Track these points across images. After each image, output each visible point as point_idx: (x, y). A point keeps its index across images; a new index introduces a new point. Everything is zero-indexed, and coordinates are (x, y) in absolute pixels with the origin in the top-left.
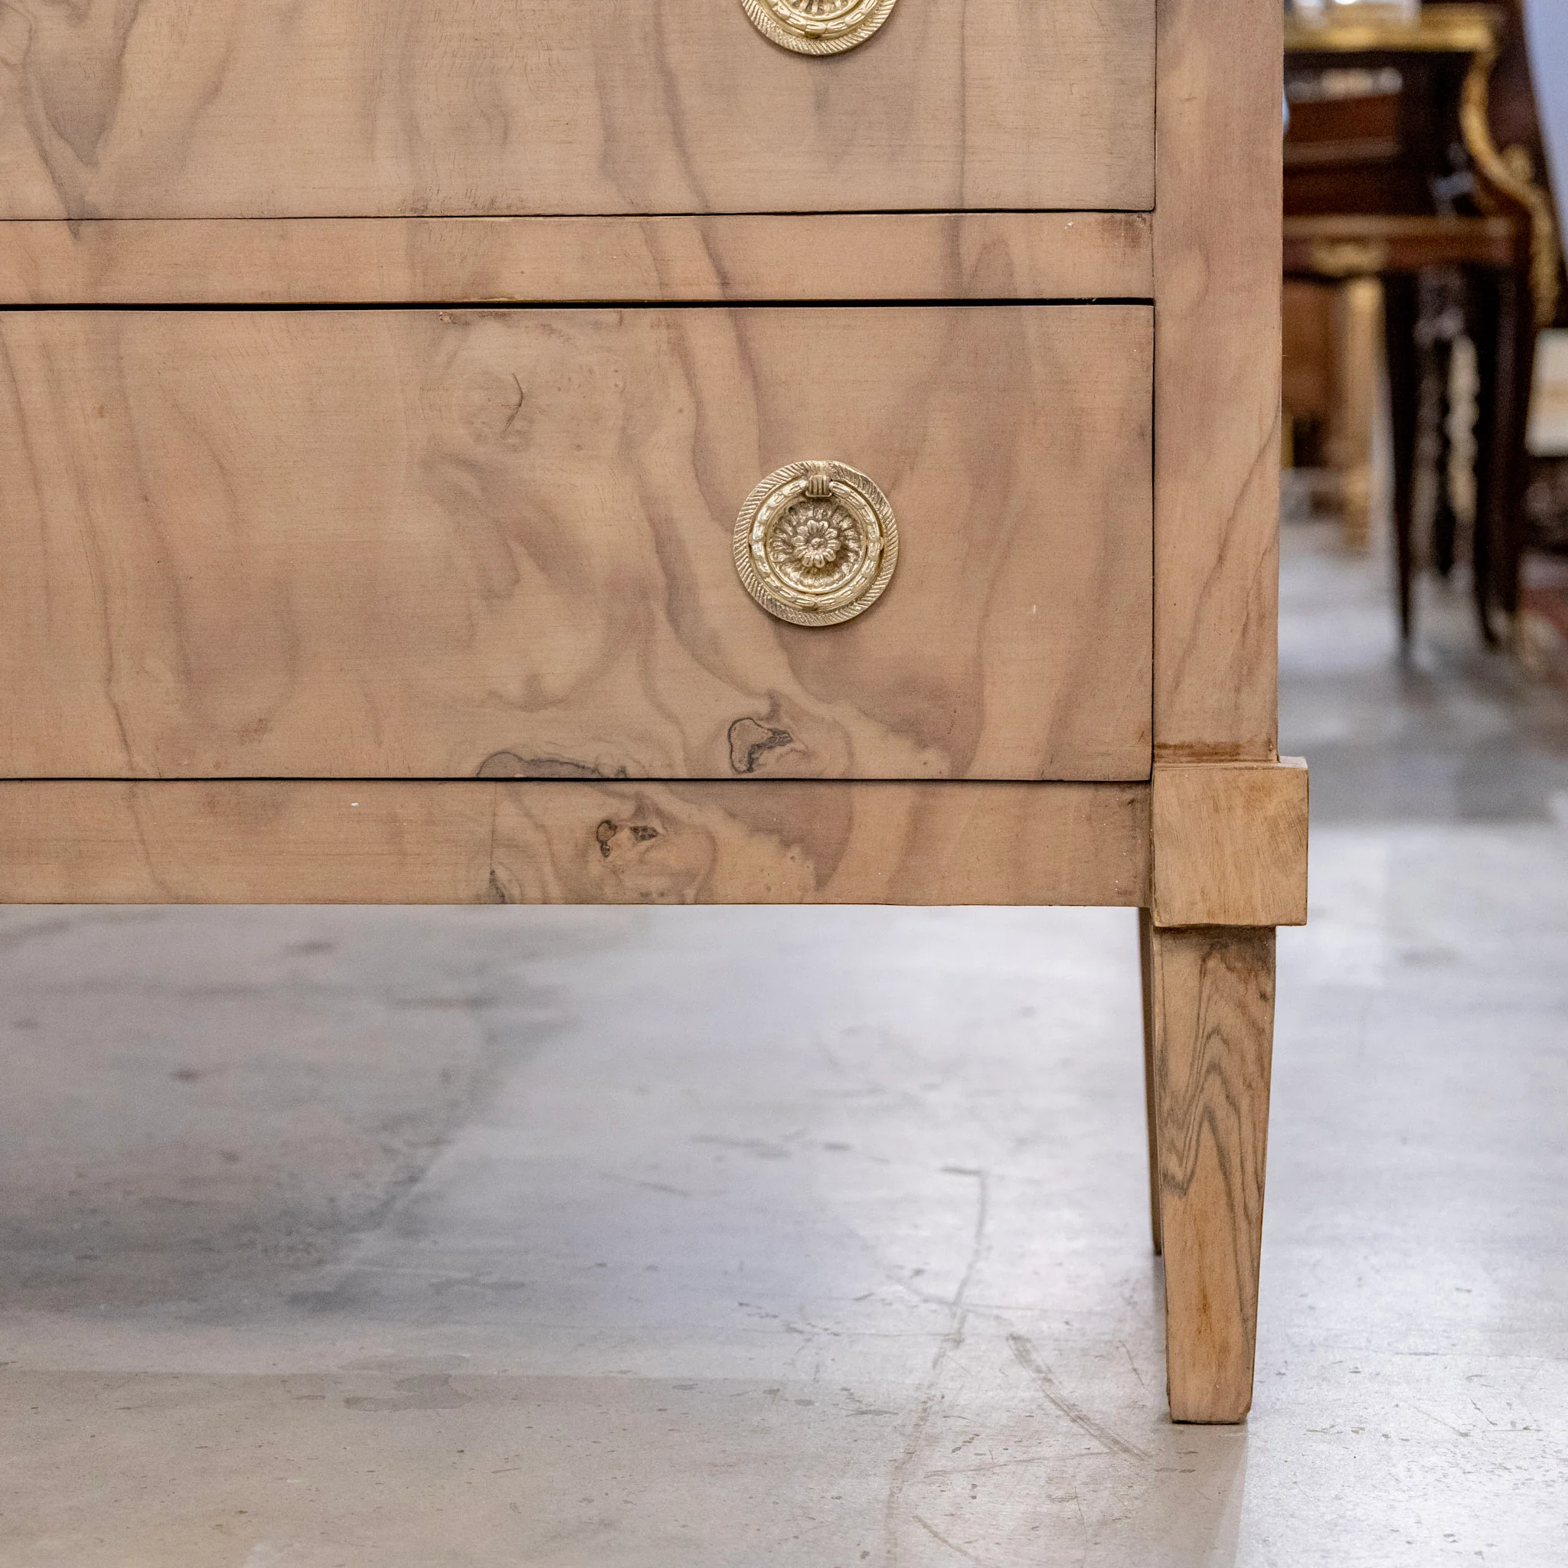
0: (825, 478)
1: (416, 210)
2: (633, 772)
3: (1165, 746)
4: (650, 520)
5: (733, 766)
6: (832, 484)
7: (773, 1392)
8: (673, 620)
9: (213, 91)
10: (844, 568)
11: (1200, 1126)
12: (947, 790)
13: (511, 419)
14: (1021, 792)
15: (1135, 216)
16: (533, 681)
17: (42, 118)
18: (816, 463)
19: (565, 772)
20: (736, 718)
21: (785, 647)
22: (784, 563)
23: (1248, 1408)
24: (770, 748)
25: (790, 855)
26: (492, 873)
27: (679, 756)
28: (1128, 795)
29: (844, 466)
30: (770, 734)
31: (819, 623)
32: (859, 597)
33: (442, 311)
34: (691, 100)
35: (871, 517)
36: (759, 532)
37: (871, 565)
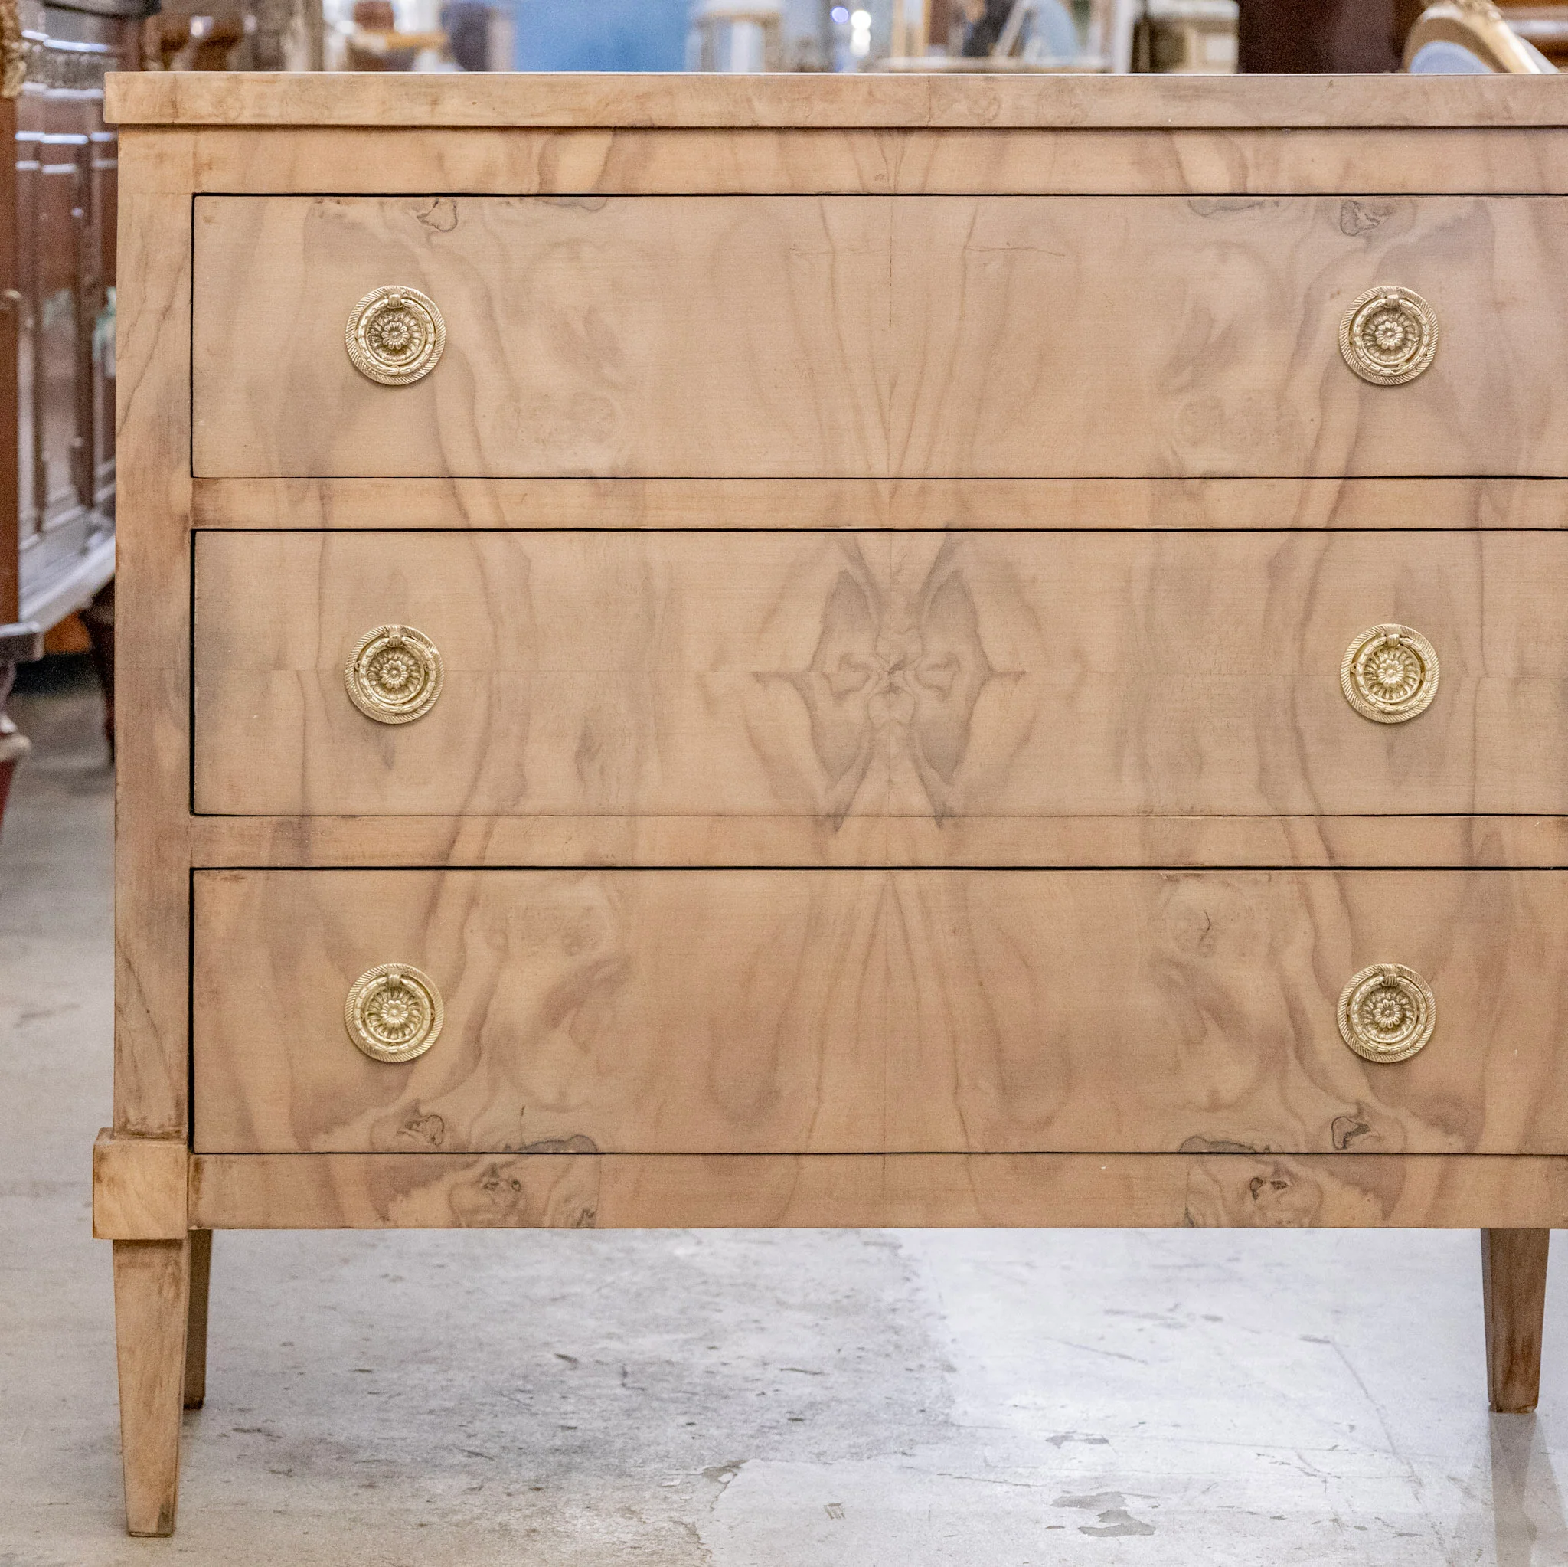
0: (1395, 976)
1: (1146, 812)
2: (1273, 1149)
4: (1287, 999)
5: (1334, 1145)
6: (1398, 979)
7: (1335, 1520)
8: (1300, 1059)
10: (1404, 1028)
12: (1462, 1160)
13: (1203, 938)
14: (1506, 1161)
16: (1214, 1094)
17: (920, 754)
18: (1387, 966)
19: (1232, 1149)
20: (1338, 1116)
21: (1368, 1076)
22: (1367, 1024)
24: (1357, 1135)
25: (1367, 1198)
26: (1187, 1209)
27: (1302, 1139)
29: (1403, 966)
30: (1357, 1126)
31: (1388, 1061)
32: (1414, 1045)
33: (1161, 872)
34: (1312, 749)
35: (1420, 998)
36: (1355, 1007)
37: (1420, 1027)
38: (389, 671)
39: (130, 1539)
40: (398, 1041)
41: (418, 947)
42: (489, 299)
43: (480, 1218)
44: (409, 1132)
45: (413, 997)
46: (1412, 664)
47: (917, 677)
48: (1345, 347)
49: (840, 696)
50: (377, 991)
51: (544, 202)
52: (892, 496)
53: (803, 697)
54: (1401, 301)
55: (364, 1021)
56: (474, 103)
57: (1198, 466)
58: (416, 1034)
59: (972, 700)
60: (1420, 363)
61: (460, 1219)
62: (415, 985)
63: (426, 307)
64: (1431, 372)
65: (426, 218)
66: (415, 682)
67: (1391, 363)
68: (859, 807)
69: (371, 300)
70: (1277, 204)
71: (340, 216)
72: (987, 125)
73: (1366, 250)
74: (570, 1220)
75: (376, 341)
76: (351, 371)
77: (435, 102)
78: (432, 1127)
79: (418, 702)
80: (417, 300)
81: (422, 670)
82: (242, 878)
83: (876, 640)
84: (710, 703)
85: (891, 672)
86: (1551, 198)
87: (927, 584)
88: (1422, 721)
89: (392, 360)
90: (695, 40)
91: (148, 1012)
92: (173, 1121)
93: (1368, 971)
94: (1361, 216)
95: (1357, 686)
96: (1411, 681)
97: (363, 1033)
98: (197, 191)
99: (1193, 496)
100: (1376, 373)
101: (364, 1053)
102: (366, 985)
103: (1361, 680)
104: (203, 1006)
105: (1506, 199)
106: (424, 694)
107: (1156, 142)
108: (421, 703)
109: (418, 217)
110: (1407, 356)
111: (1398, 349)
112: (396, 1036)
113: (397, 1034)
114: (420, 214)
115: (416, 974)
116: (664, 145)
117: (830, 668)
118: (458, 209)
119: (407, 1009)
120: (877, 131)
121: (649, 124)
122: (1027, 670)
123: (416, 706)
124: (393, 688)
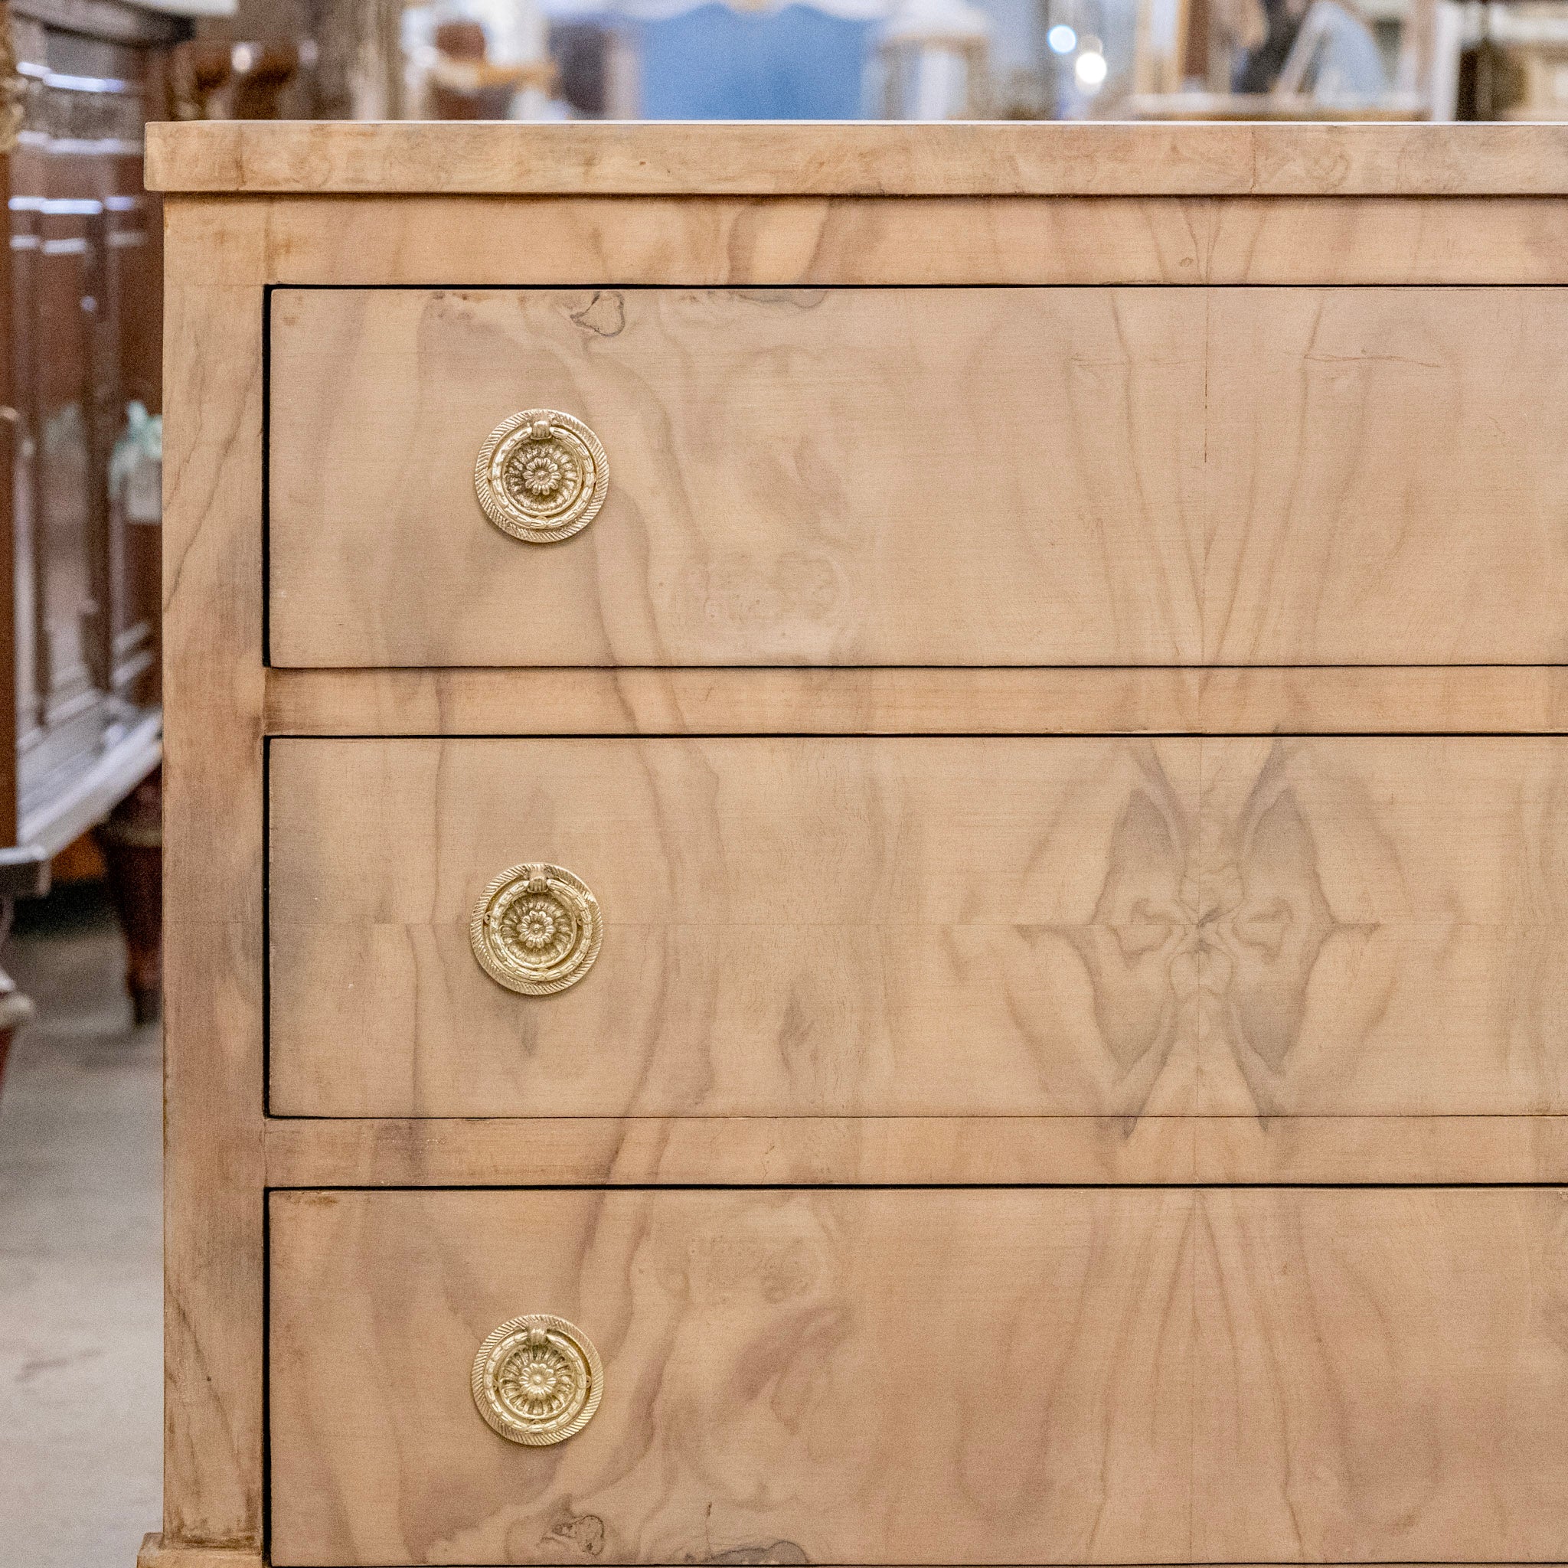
1: (1541, 1110)
9: (1378, 1016)
17: (1240, 1037)
33: (1561, 1191)
38: (529, 925)
40: (543, 1417)
41: (568, 1293)
42: (666, 425)
44: (560, 1538)
45: (563, 1359)
47: (1235, 931)
49: (1132, 957)
50: (515, 1351)
51: (740, 296)
52: (1203, 689)
53: (1084, 958)
55: (497, 1391)
56: (645, 163)
58: (567, 1408)
59: (1309, 962)
62: (565, 1343)
63: (583, 438)
65: (581, 319)
66: (565, 939)
68: (1158, 1105)
69: (509, 428)
71: (466, 316)
72: (1331, 192)
75: (516, 484)
76: (481, 523)
77: (589, 163)
78: (587, 1531)
79: (567, 967)
80: (571, 428)
81: (574, 923)
82: (334, 1202)
83: (1181, 882)
84: (959, 966)
85: (1201, 925)
87: (1249, 808)
89: (537, 510)
90: (874, 74)
91: (209, 1379)
92: (243, 1525)
97: (498, 1408)
98: (272, 282)
101: (497, 1434)
102: (500, 1344)
104: (281, 1370)
106: (576, 955)
108: (572, 968)
109: (572, 316)
112: (540, 1411)
114: (574, 313)
115: (567, 1328)
116: (897, 220)
117: (1119, 919)
118: (627, 306)
119: (555, 1374)
120: (1184, 200)
121: (877, 191)
122: (1382, 921)
123: (566, 972)
124: (535, 947)
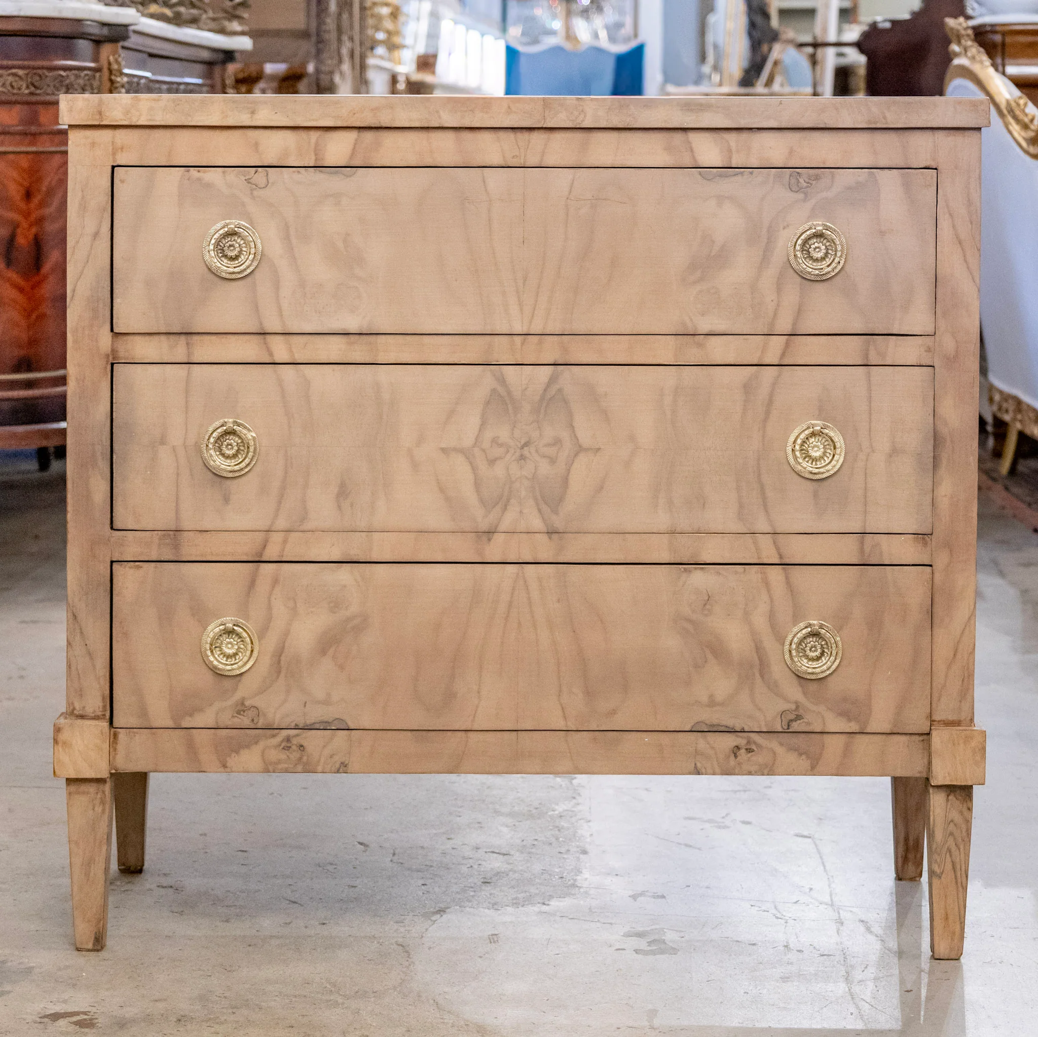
0: (818, 628)
1: (672, 531)
2: (746, 729)
3: (934, 721)
4: (754, 641)
5: (782, 727)
6: (820, 630)
7: (786, 946)
8: (762, 676)
9: (601, 489)
10: (823, 658)
11: (946, 854)
12: (858, 736)
13: (705, 605)
14: (884, 736)
15: (926, 536)
16: (711, 696)
17: (539, 498)
18: (814, 622)
19: (722, 729)
20: (784, 710)
21: (801, 686)
22: (801, 657)
23: (962, 954)
24: (795, 721)
25: (801, 758)
26: (695, 764)
27: (763, 723)
28: (921, 738)
29: (823, 623)
30: (796, 716)
31: (813, 678)
32: (828, 669)
33: (681, 566)
34: (770, 494)
35: (833, 641)
36: (794, 646)
37: (832, 658)
38: (226, 446)
39: (77, 953)
40: (232, 663)
41: (243, 609)
42: (287, 227)
43: (280, 766)
44: (240, 717)
45: (241, 637)
46: (828, 445)
47: (537, 451)
48: (792, 257)
49: (492, 462)
50: (220, 634)
51: (319, 171)
52: (523, 344)
53: (471, 463)
54: (824, 231)
55: (212, 652)
56: (276, 113)
57: (704, 327)
58: (242, 660)
59: (570, 465)
60: (836, 267)
61: (268, 768)
62: (241, 631)
63: (250, 233)
64: (843, 273)
65: (250, 181)
66: (242, 453)
67: (818, 267)
68: (502, 528)
69: (218, 228)
70: (751, 173)
71: (199, 179)
72: (578, 126)
73: (805, 200)
74: (333, 769)
75: (221, 253)
76: (206, 270)
77: (253, 113)
78: (251, 713)
79: (243, 464)
80: (244, 228)
81: (246, 446)
82: (141, 568)
83: (513, 430)
84: (415, 466)
85: (522, 448)
86: (913, 170)
87: (542, 398)
88: (834, 479)
89: (230, 264)
91: (86, 645)
92: (101, 709)
93: (802, 625)
94: (801, 180)
95: (796, 458)
96: (828, 455)
97: (211, 658)
98: (115, 164)
99: (700, 345)
100: (809, 273)
101: (212, 670)
102: (214, 629)
103: (798, 454)
104: (118, 641)
105: (886, 171)
106: (247, 459)
107: (678, 137)
108: (245, 465)
109: (245, 180)
110: (828, 263)
111: (823, 259)
113: (232, 659)
114: (246, 178)
115: (243, 624)
116: (389, 139)
117: (486, 445)
118: (269, 174)
119: (237, 644)
120: (514, 130)
121: (378, 125)
122: (602, 447)
123: (242, 467)
124: (229, 456)
